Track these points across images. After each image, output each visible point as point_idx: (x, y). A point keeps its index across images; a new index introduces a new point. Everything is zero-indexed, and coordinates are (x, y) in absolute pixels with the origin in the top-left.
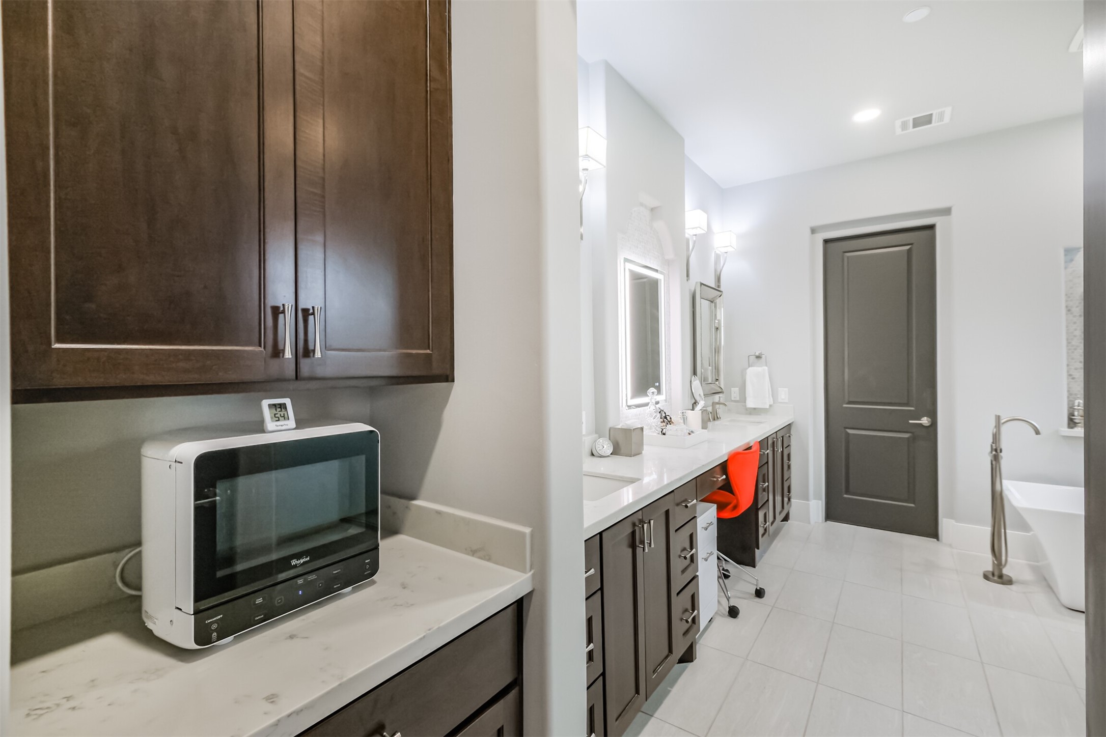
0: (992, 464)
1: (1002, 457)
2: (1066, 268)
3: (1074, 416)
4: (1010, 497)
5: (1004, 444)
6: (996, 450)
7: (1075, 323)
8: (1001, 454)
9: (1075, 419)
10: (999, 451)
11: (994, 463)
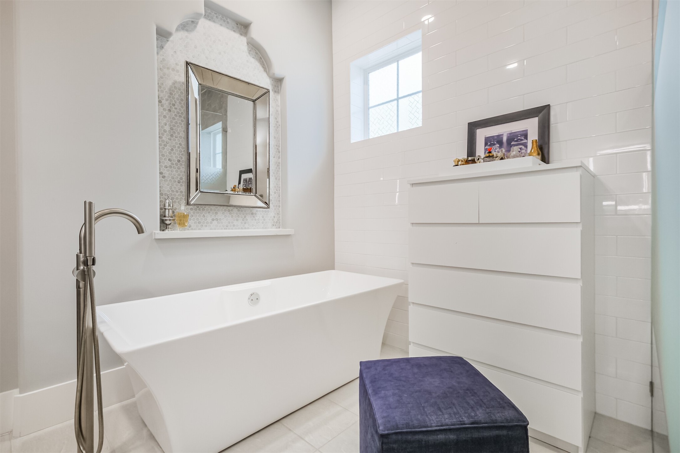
0: (78, 287)
1: (94, 273)
2: (158, 53)
3: (165, 216)
4: (108, 336)
5: (98, 252)
6: (86, 263)
7: (165, 117)
8: (94, 268)
9: (166, 220)
10: (90, 263)
11: (82, 284)
